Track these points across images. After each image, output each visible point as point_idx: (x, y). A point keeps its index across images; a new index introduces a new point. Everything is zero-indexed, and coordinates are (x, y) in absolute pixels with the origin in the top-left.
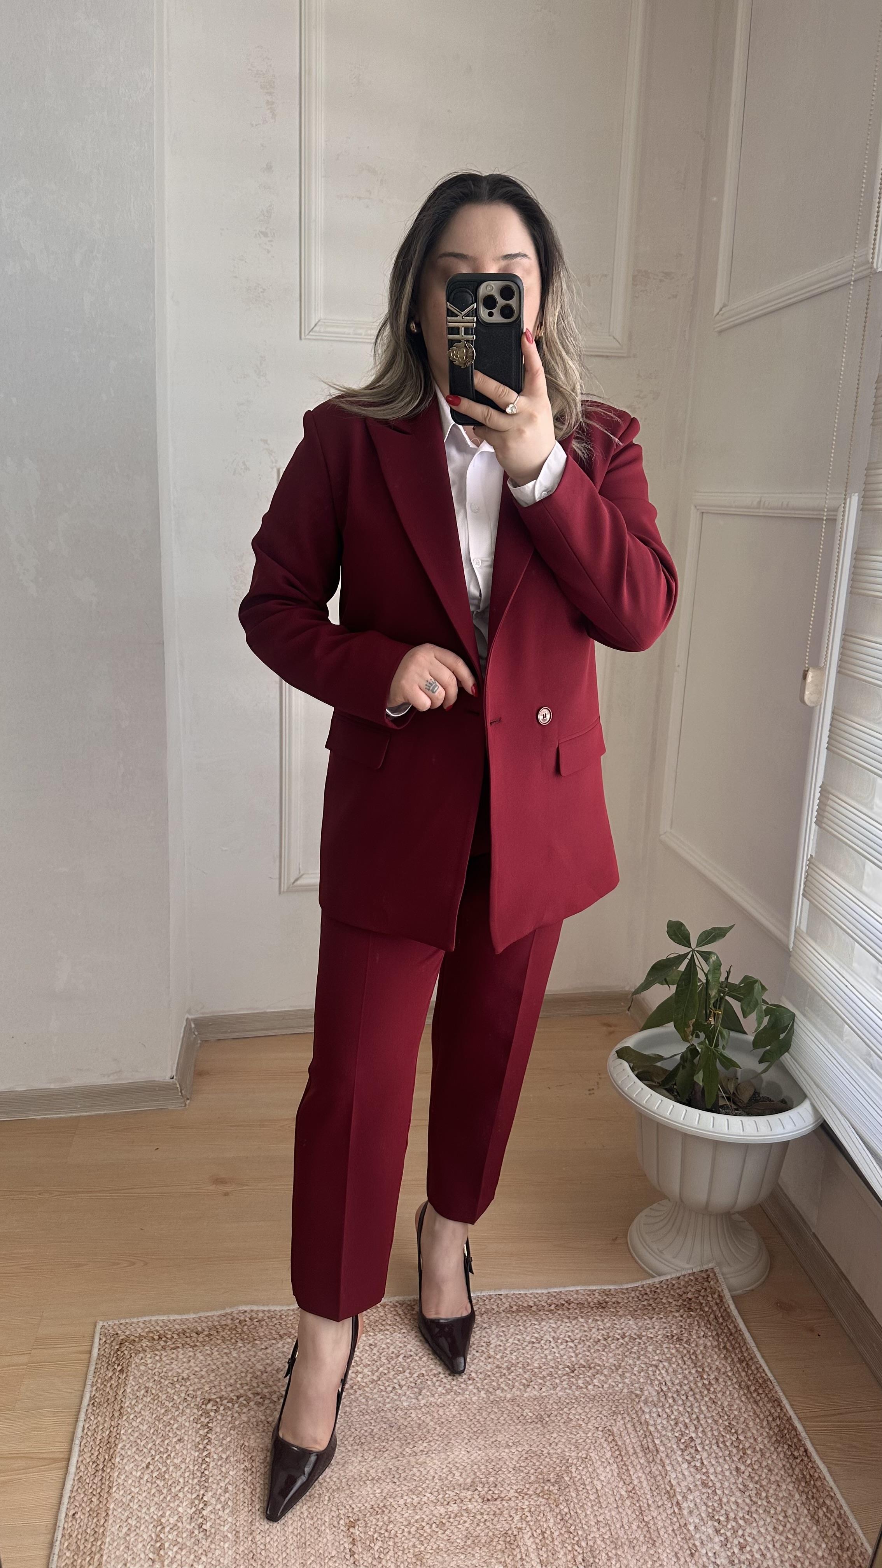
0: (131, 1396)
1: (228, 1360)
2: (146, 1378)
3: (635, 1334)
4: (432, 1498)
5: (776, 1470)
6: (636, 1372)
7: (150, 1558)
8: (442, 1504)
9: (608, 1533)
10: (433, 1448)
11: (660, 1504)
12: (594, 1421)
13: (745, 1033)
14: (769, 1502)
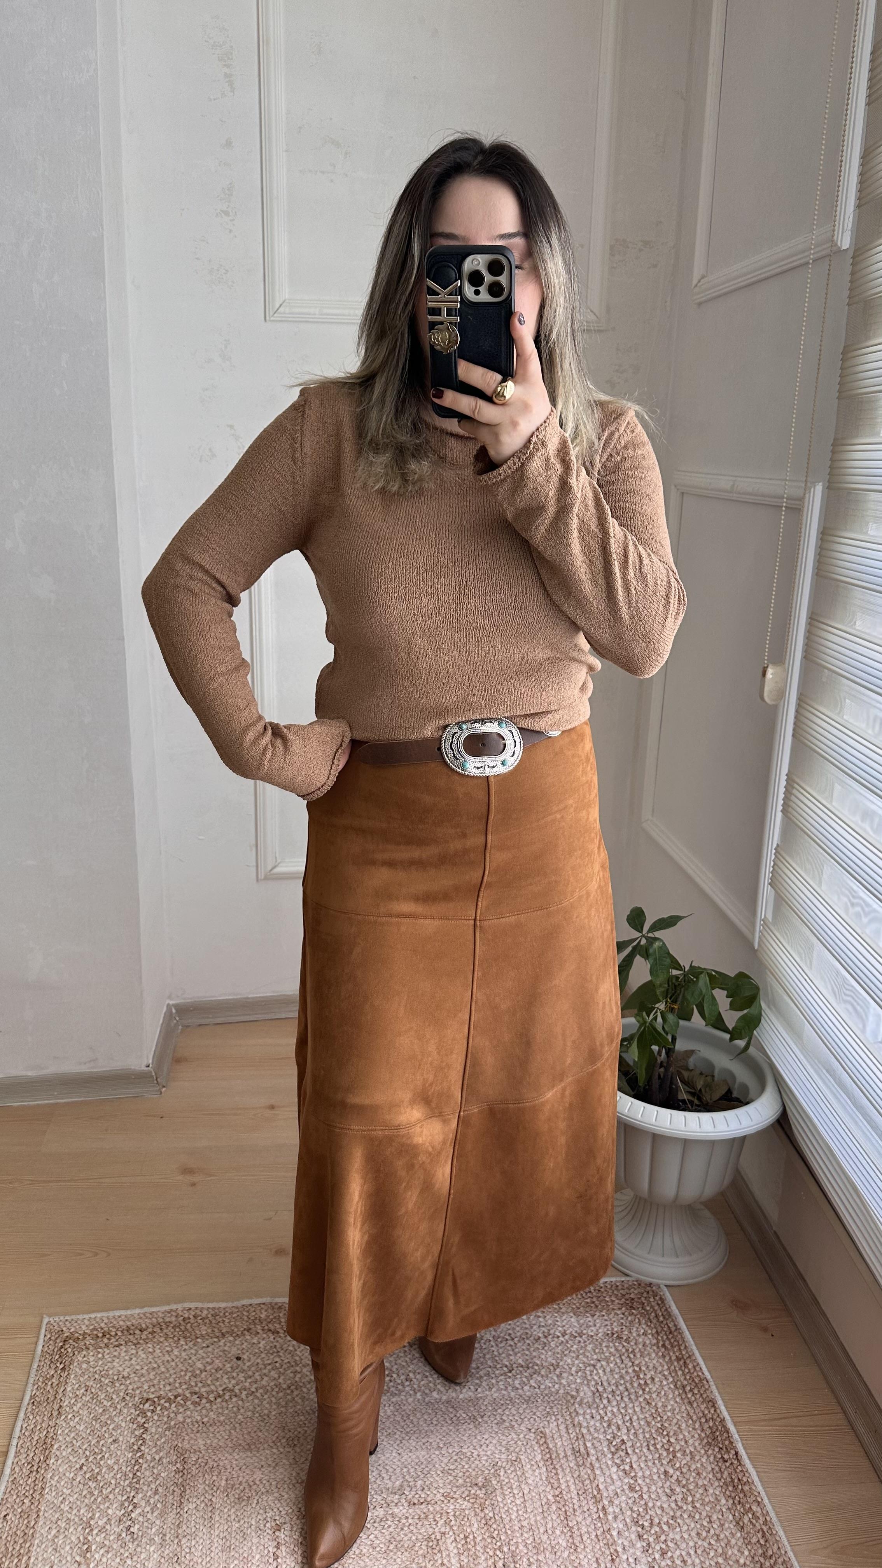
0: (71, 1395)
1: (169, 1359)
2: (87, 1376)
3: (576, 1332)
5: (704, 1474)
6: (573, 1373)
7: (76, 1561)
9: (531, 1539)
11: (585, 1510)
12: (527, 1423)
14: (694, 1507)
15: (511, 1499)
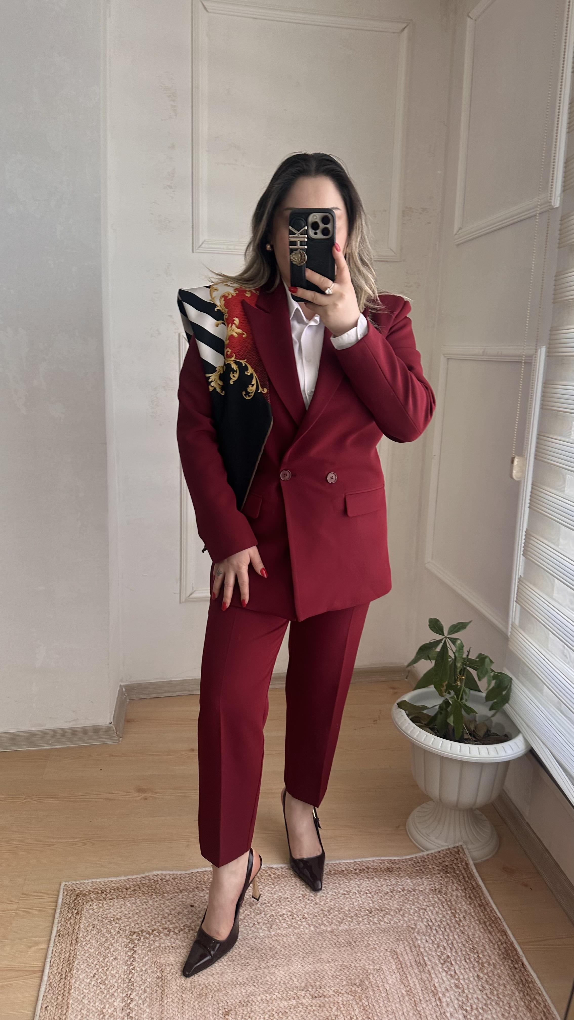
0: (83, 930)
1: (146, 907)
2: (93, 919)
3: (411, 888)
4: (279, 996)
5: (503, 977)
6: (412, 914)
8: (286, 1000)
10: (280, 963)
11: (428, 999)
12: (385, 945)
13: (481, 691)
14: (499, 998)
15: (379, 993)
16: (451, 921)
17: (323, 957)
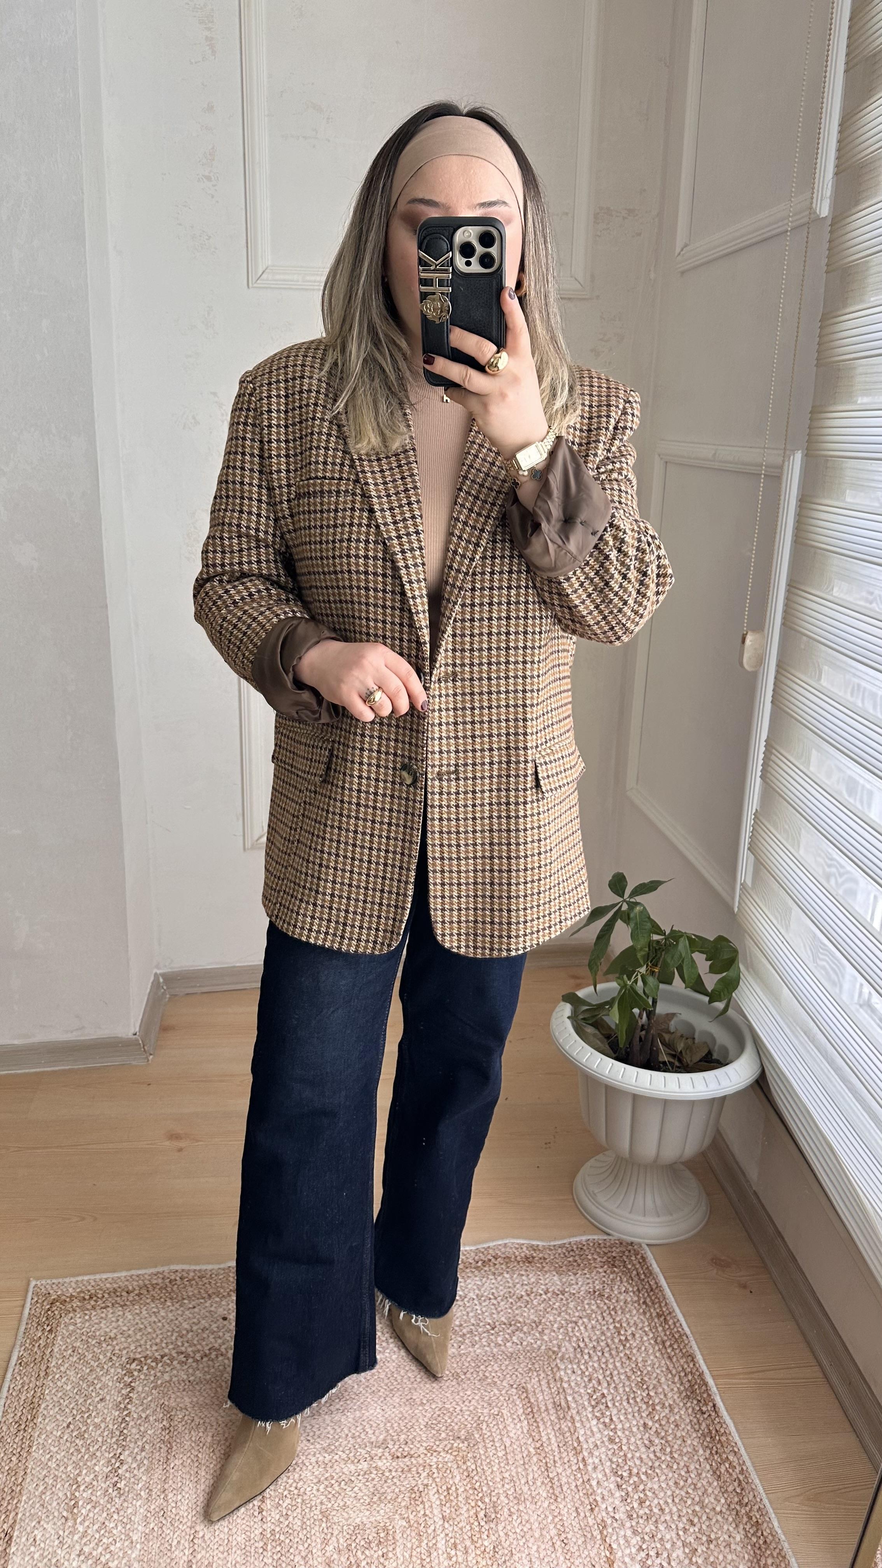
0: (58, 1356)
1: (156, 1320)
2: (73, 1338)
3: (559, 1290)
4: (344, 1456)
5: (683, 1426)
6: (555, 1329)
8: (353, 1462)
11: (566, 1461)
12: (509, 1378)
14: (672, 1458)
15: (494, 1451)
16: (612, 1340)
17: (414, 1397)
